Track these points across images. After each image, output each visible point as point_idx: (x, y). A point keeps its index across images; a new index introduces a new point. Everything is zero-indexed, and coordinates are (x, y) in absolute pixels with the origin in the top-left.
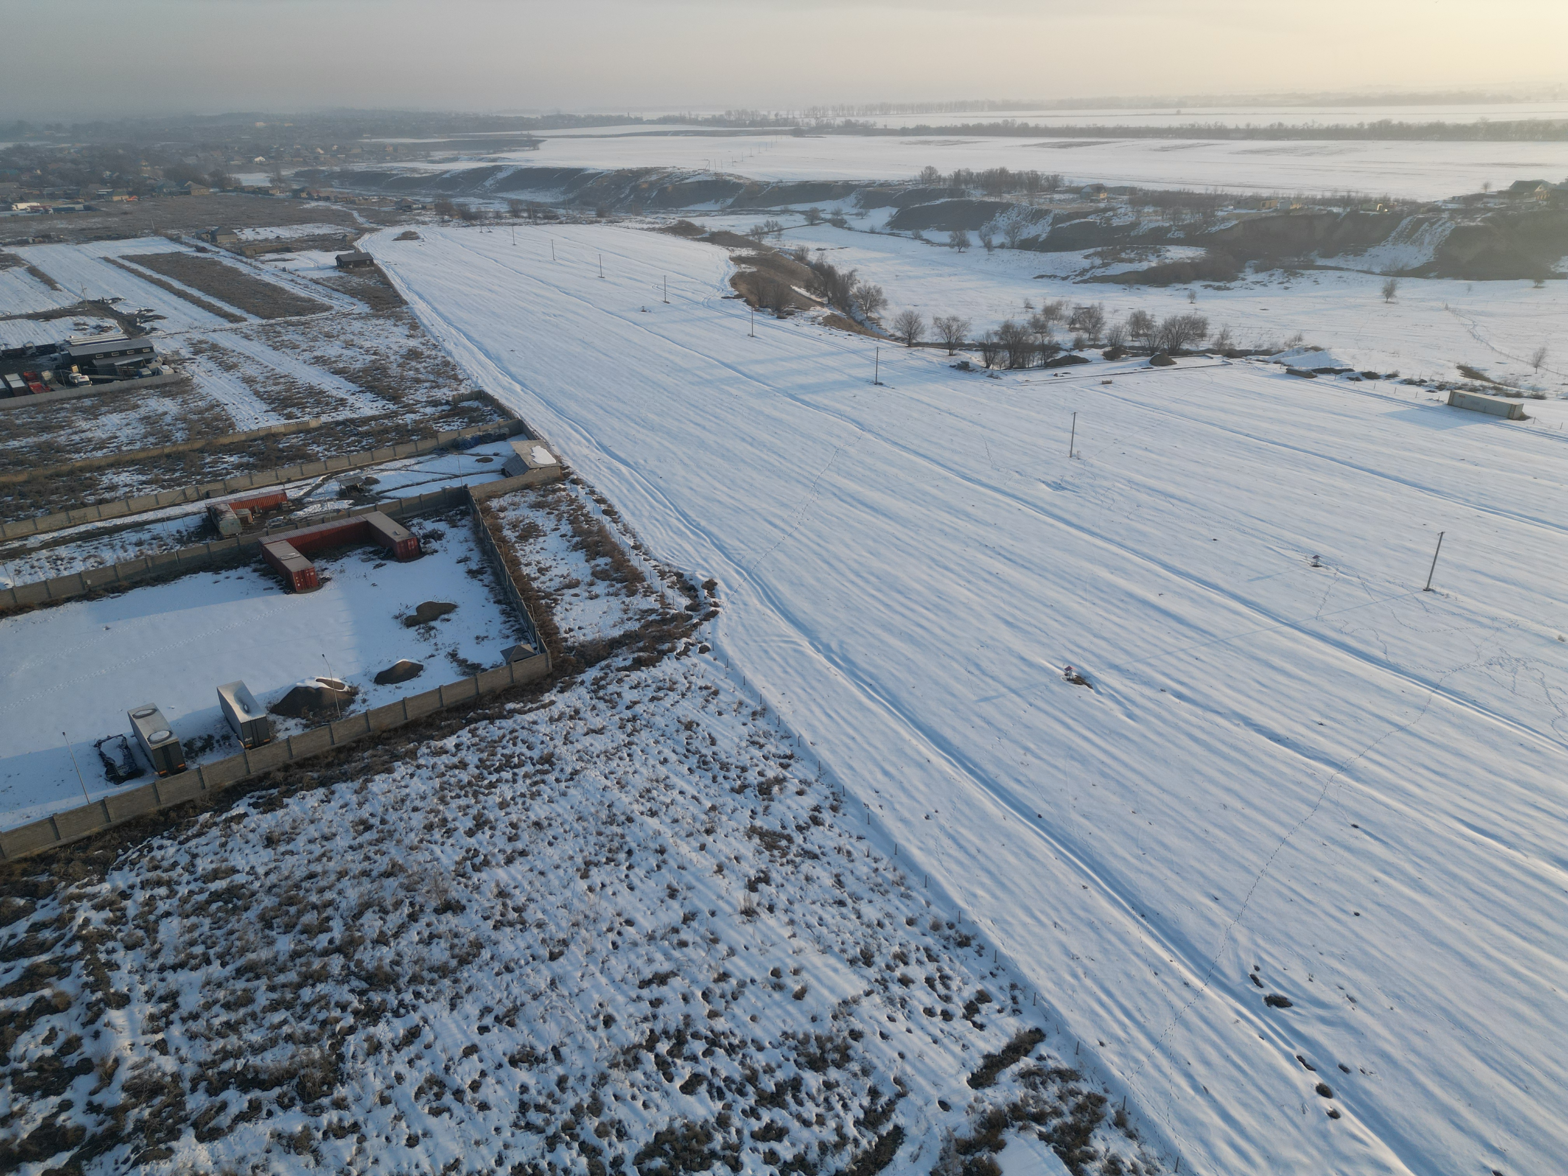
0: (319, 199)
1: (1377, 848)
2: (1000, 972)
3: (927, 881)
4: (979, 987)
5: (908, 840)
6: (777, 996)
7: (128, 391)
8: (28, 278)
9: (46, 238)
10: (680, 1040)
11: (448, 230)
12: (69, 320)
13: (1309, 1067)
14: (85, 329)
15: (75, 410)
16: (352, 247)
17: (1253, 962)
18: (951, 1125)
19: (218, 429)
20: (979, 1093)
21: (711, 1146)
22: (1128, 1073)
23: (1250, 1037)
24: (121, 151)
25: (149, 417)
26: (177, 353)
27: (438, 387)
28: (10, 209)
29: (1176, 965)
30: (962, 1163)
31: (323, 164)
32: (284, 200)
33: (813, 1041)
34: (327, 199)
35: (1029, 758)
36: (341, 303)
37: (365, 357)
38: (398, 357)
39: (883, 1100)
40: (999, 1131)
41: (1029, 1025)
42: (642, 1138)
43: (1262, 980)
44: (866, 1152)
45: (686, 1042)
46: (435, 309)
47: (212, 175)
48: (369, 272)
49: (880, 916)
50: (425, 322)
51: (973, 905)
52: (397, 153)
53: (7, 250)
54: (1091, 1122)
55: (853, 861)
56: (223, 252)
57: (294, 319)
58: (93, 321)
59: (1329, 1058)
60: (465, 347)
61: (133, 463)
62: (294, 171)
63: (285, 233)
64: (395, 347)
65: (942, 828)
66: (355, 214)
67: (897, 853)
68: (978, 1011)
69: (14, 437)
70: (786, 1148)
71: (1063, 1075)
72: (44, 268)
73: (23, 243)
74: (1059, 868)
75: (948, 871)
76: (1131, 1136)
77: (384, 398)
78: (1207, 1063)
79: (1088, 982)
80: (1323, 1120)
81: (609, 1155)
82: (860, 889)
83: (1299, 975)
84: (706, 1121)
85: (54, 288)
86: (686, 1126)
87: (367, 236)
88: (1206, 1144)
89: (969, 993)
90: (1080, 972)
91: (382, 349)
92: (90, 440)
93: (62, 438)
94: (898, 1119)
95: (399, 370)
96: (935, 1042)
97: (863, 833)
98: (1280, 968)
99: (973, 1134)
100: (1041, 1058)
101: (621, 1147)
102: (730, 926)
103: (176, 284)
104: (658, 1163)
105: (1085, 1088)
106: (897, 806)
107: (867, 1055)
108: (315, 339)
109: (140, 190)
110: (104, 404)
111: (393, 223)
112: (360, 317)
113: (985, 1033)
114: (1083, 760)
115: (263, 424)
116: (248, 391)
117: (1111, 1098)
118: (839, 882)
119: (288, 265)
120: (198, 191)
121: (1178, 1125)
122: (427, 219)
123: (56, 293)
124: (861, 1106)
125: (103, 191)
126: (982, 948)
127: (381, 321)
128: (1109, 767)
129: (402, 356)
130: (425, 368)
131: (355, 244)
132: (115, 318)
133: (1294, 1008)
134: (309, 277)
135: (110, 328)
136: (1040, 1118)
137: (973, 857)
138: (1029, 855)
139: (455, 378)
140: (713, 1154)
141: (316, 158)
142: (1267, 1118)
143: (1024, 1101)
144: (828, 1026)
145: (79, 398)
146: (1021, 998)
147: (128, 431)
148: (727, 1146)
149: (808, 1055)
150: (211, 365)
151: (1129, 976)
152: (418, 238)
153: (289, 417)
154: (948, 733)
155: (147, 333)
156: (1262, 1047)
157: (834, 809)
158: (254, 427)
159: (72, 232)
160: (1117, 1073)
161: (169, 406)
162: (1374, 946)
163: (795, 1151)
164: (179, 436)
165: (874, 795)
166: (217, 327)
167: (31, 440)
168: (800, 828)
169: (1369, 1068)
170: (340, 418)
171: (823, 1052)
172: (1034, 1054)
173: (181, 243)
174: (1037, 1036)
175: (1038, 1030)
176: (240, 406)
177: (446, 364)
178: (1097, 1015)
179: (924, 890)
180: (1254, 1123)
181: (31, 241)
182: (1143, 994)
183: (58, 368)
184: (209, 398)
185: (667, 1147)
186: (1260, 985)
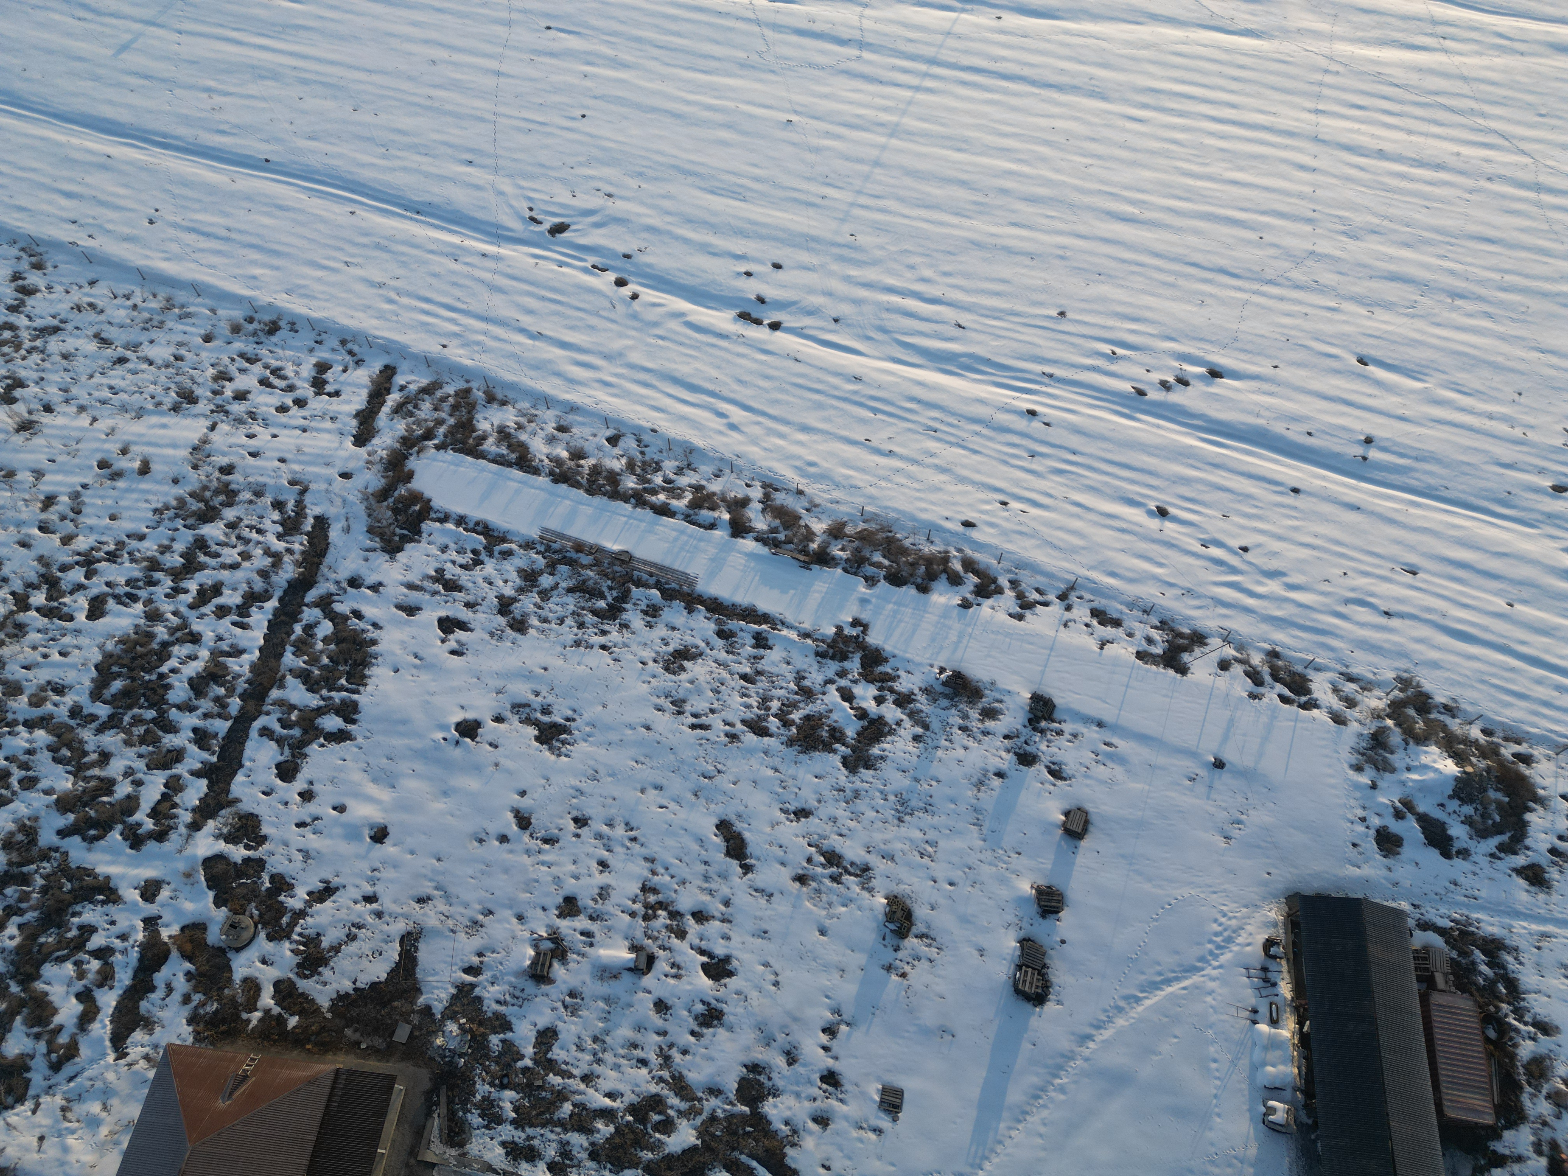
1: (573, 43)
2: (324, 336)
3: (197, 289)
4: (314, 361)
5: (147, 257)
6: (121, 484)
10: (51, 583)
13: (603, 270)
17: (525, 205)
18: (361, 487)
20: (369, 448)
21: (158, 640)
22: (477, 356)
23: (552, 271)
29: (468, 243)
30: (388, 507)
33: (189, 500)
35: (218, 100)
39: (291, 505)
40: (403, 465)
41: (376, 367)
42: (86, 679)
43: (539, 217)
44: (303, 553)
45: (59, 579)
49: (172, 349)
51: (259, 288)
54: (469, 412)
55: (102, 311)
59: (613, 254)
65: (175, 225)
67: (143, 276)
68: (325, 382)
70: (231, 596)
71: (427, 390)
74: (317, 205)
75: (210, 267)
76: (504, 403)
78: (530, 312)
79: (405, 300)
80: (629, 305)
81: (62, 713)
82: (133, 335)
83: (564, 197)
84: (136, 626)
86: (119, 642)
88: (558, 374)
89: (307, 370)
90: (393, 295)
94: (313, 510)
96: (304, 431)
97: (92, 276)
98: (547, 198)
99: (383, 481)
100: (402, 388)
101: (69, 700)
102: (15, 451)
104: (117, 685)
105: (450, 389)
106: (110, 227)
107: (250, 479)
113: (343, 397)
114: (274, 75)
117: (474, 385)
118: (105, 342)
121: (533, 373)
124: (274, 522)
126: (293, 324)
128: (306, 71)
133: (572, 227)
136: (429, 435)
137: (227, 240)
138: (281, 208)
140: (165, 645)
142: (592, 328)
143: (409, 430)
144: (194, 479)
146: (356, 349)
148: (172, 631)
149: (194, 514)
151: (435, 275)
154: (108, 112)
156: (563, 274)
157: (38, 266)
160: (468, 362)
162: (607, 139)
163: (240, 592)
165: (73, 226)
168: (13, 309)
169: (643, 246)
171: (206, 503)
172: (395, 388)
174: (389, 372)
175: (387, 367)
178: (428, 324)
179: (199, 300)
180: (583, 337)
182: (455, 284)
185: (115, 669)
186: (539, 223)
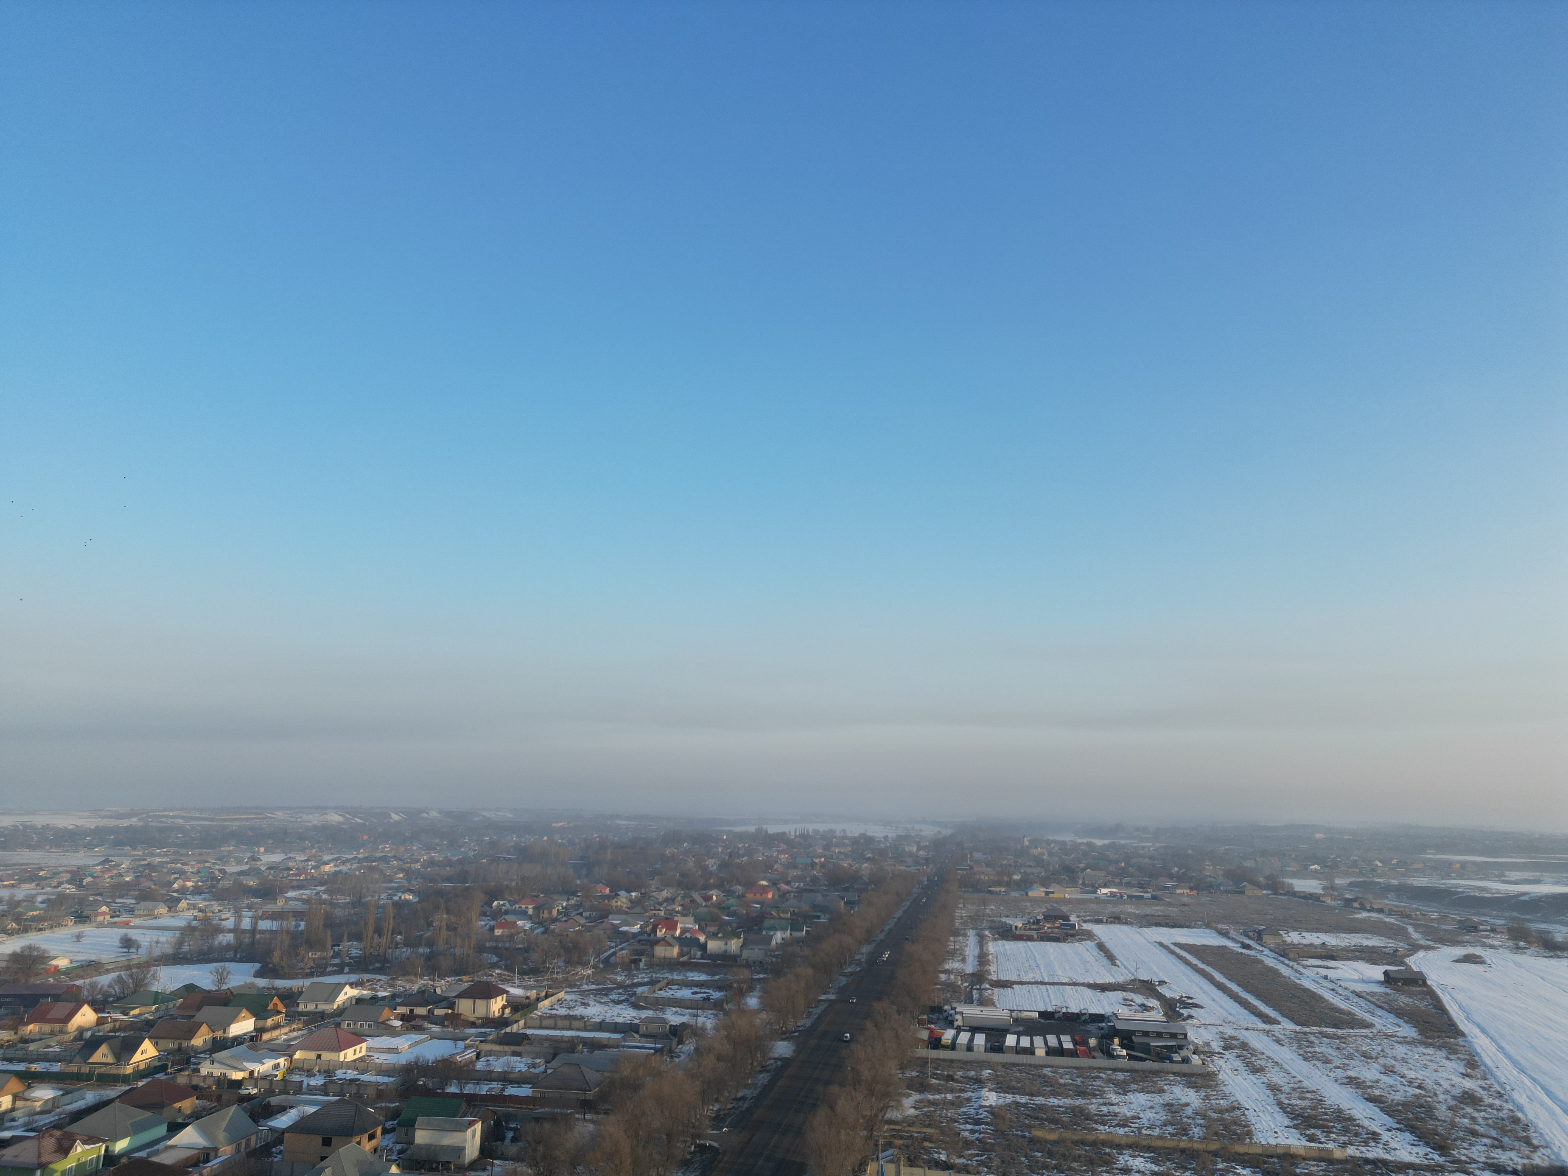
0: (1372, 910)
7: (1157, 1073)
8: (1096, 952)
9: (1116, 919)
11: (1525, 959)
12: (1120, 995)
14: (1131, 1005)
15: (1109, 1081)
16: (1403, 963)
19: (1236, 1134)
24: (1190, 852)
25: (1172, 1105)
26: (1208, 1044)
27: (1502, 1147)
28: (1095, 892)
31: (1380, 876)
32: (1335, 908)
34: (1381, 911)
36: (1383, 1021)
37: (1407, 1089)
38: (1448, 1097)
46: (1501, 1049)
47: (1267, 878)
48: (1421, 993)
50: (1488, 1061)
52: (1464, 870)
53: (1085, 926)
56: (1267, 952)
57: (1331, 1030)
58: (1139, 999)
60: (1542, 1104)
61: (1148, 1149)
62: (1348, 881)
63: (1332, 940)
64: (1446, 1085)
66: (1410, 929)
69: (1055, 1094)
72: (1109, 945)
73: (1099, 922)
77: (1427, 1144)
85: (1114, 964)
87: (1421, 954)
91: (1429, 1084)
92: (1116, 1115)
93: (1093, 1106)
95: (1450, 1114)
103: (1218, 977)
108: (1350, 1057)
109: (1200, 886)
110: (1134, 1081)
111: (1454, 943)
112: (1404, 1041)
115: (1282, 1141)
116: (1271, 1100)
119: (1331, 974)
120: (1251, 890)
122: (1496, 943)
123: (1115, 968)
125: (1169, 884)
127: (1430, 1051)
129: (1454, 1098)
130: (1486, 1119)
131: (1407, 960)
132: (1159, 1000)
134: (1352, 988)
135: (1152, 1008)
139: (1528, 1141)
141: (1373, 870)
145: (1115, 1070)
147: (1150, 1114)
150: (1238, 1064)
152: (1483, 962)
153: (1312, 1139)
155: (1184, 1020)
158: (1273, 1142)
159: (1137, 916)
161: (1191, 1098)
164: (1197, 1132)
166: (1250, 1025)
167: (1068, 1102)
170: (1370, 1155)
173: (1229, 938)
176: (1261, 1114)
177: (1516, 1121)
181: (1105, 921)
183: (1103, 1037)
184: (1232, 1099)
